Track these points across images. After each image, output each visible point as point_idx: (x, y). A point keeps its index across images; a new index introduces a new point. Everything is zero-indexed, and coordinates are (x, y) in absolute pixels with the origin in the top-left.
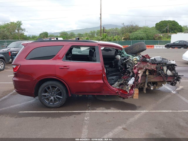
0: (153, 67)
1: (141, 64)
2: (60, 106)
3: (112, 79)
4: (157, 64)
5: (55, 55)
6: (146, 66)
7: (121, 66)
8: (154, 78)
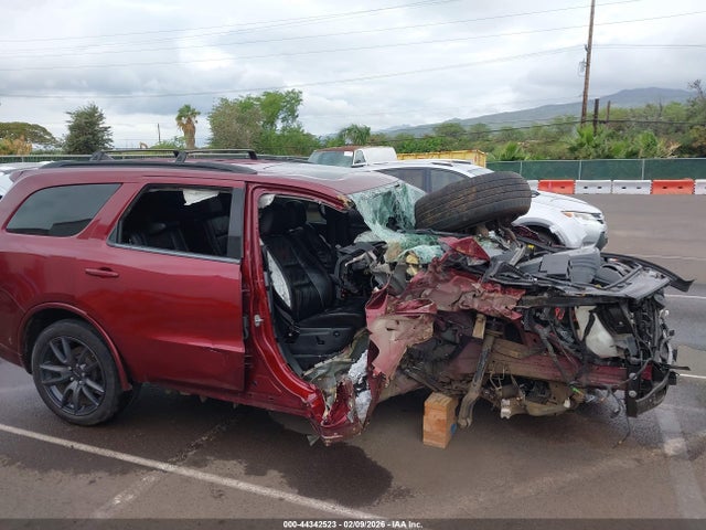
0: (502, 304)
1: (450, 284)
2: (98, 421)
3: (317, 337)
4: (530, 290)
5: (90, 220)
6: (470, 296)
7: (346, 283)
8: (527, 358)
